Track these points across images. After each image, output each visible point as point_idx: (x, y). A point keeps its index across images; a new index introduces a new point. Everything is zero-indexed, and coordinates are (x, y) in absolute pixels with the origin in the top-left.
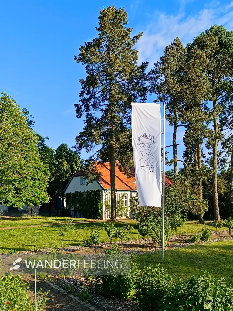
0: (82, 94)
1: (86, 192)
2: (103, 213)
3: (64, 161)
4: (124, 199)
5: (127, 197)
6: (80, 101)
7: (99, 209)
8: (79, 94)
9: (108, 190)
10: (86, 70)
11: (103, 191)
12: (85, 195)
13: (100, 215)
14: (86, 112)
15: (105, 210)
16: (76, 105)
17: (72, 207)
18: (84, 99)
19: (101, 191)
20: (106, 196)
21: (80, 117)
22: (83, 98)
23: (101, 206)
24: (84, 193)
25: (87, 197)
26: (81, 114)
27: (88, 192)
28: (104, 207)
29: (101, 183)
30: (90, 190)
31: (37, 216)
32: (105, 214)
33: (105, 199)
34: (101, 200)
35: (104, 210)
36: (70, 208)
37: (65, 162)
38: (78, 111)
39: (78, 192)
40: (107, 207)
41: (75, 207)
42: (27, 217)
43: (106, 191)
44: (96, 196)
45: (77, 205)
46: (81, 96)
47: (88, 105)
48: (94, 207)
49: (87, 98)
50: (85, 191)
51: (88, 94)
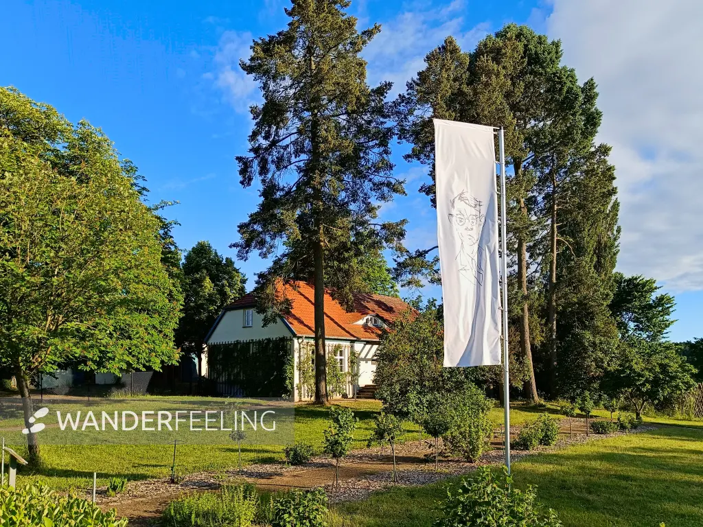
0: (254, 136)
1: (256, 342)
2: (295, 388)
3: (205, 278)
4: (338, 357)
5: (343, 354)
6: (251, 150)
7: (285, 379)
8: (249, 136)
9: (306, 338)
10: (263, 92)
11: (296, 340)
12: (253, 349)
13: (289, 391)
14: (260, 174)
15: (300, 381)
16: (239, 159)
17: (224, 374)
18: (259, 147)
19: (291, 340)
20: (301, 351)
21: (249, 184)
22: (257, 145)
23: (291, 373)
24: (251, 345)
25: (259, 352)
26: (250, 179)
27: (259, 343)
28: (296, 373)
29: (291, 323)
30: (264, 339)
31: (144, 395)
32: (300, 389)
33: (300, 357)
34: (291, 360)
35: (296, 381)
36: (218, 377)
37: (208, 280)
38: (243, 172)
39: (238, 343)
40: (304, 373)
41: (229, 375)
42: (121, 399)
43: (300, 341)
44: (278, 352)
45: (236, 371)
46: (252, 140)
47: (267, 160)
48: (275, 373)
49: (264, 146)
50: (252, 340)
51: (266, 138)
